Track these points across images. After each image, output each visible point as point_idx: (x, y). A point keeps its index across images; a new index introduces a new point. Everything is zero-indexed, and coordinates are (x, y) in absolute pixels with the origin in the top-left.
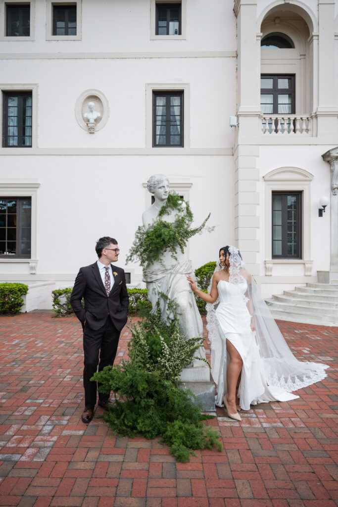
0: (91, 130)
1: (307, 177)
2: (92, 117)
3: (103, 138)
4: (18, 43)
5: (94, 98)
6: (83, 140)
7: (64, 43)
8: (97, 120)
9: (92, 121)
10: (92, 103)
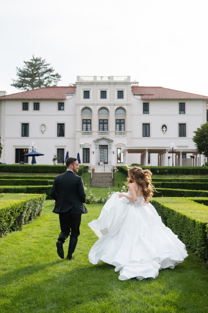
0: (43, 133)
1: (91, 145)
2: (43, 130)
3: (46, 135)
4: (25, 112)
5: (43, 125)
6: (41, 135)
7: (36, 112)
8: (44, 131)
9: (43, 131)
10: (43, 127)
